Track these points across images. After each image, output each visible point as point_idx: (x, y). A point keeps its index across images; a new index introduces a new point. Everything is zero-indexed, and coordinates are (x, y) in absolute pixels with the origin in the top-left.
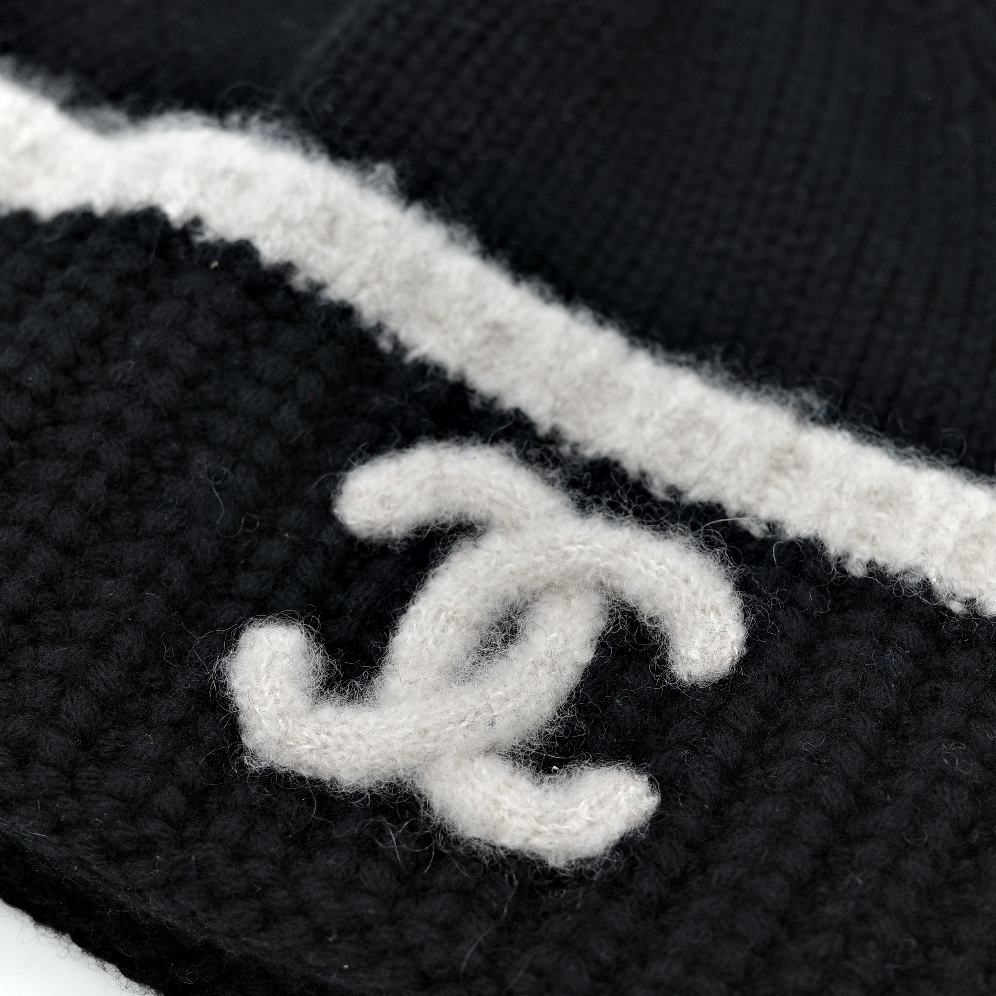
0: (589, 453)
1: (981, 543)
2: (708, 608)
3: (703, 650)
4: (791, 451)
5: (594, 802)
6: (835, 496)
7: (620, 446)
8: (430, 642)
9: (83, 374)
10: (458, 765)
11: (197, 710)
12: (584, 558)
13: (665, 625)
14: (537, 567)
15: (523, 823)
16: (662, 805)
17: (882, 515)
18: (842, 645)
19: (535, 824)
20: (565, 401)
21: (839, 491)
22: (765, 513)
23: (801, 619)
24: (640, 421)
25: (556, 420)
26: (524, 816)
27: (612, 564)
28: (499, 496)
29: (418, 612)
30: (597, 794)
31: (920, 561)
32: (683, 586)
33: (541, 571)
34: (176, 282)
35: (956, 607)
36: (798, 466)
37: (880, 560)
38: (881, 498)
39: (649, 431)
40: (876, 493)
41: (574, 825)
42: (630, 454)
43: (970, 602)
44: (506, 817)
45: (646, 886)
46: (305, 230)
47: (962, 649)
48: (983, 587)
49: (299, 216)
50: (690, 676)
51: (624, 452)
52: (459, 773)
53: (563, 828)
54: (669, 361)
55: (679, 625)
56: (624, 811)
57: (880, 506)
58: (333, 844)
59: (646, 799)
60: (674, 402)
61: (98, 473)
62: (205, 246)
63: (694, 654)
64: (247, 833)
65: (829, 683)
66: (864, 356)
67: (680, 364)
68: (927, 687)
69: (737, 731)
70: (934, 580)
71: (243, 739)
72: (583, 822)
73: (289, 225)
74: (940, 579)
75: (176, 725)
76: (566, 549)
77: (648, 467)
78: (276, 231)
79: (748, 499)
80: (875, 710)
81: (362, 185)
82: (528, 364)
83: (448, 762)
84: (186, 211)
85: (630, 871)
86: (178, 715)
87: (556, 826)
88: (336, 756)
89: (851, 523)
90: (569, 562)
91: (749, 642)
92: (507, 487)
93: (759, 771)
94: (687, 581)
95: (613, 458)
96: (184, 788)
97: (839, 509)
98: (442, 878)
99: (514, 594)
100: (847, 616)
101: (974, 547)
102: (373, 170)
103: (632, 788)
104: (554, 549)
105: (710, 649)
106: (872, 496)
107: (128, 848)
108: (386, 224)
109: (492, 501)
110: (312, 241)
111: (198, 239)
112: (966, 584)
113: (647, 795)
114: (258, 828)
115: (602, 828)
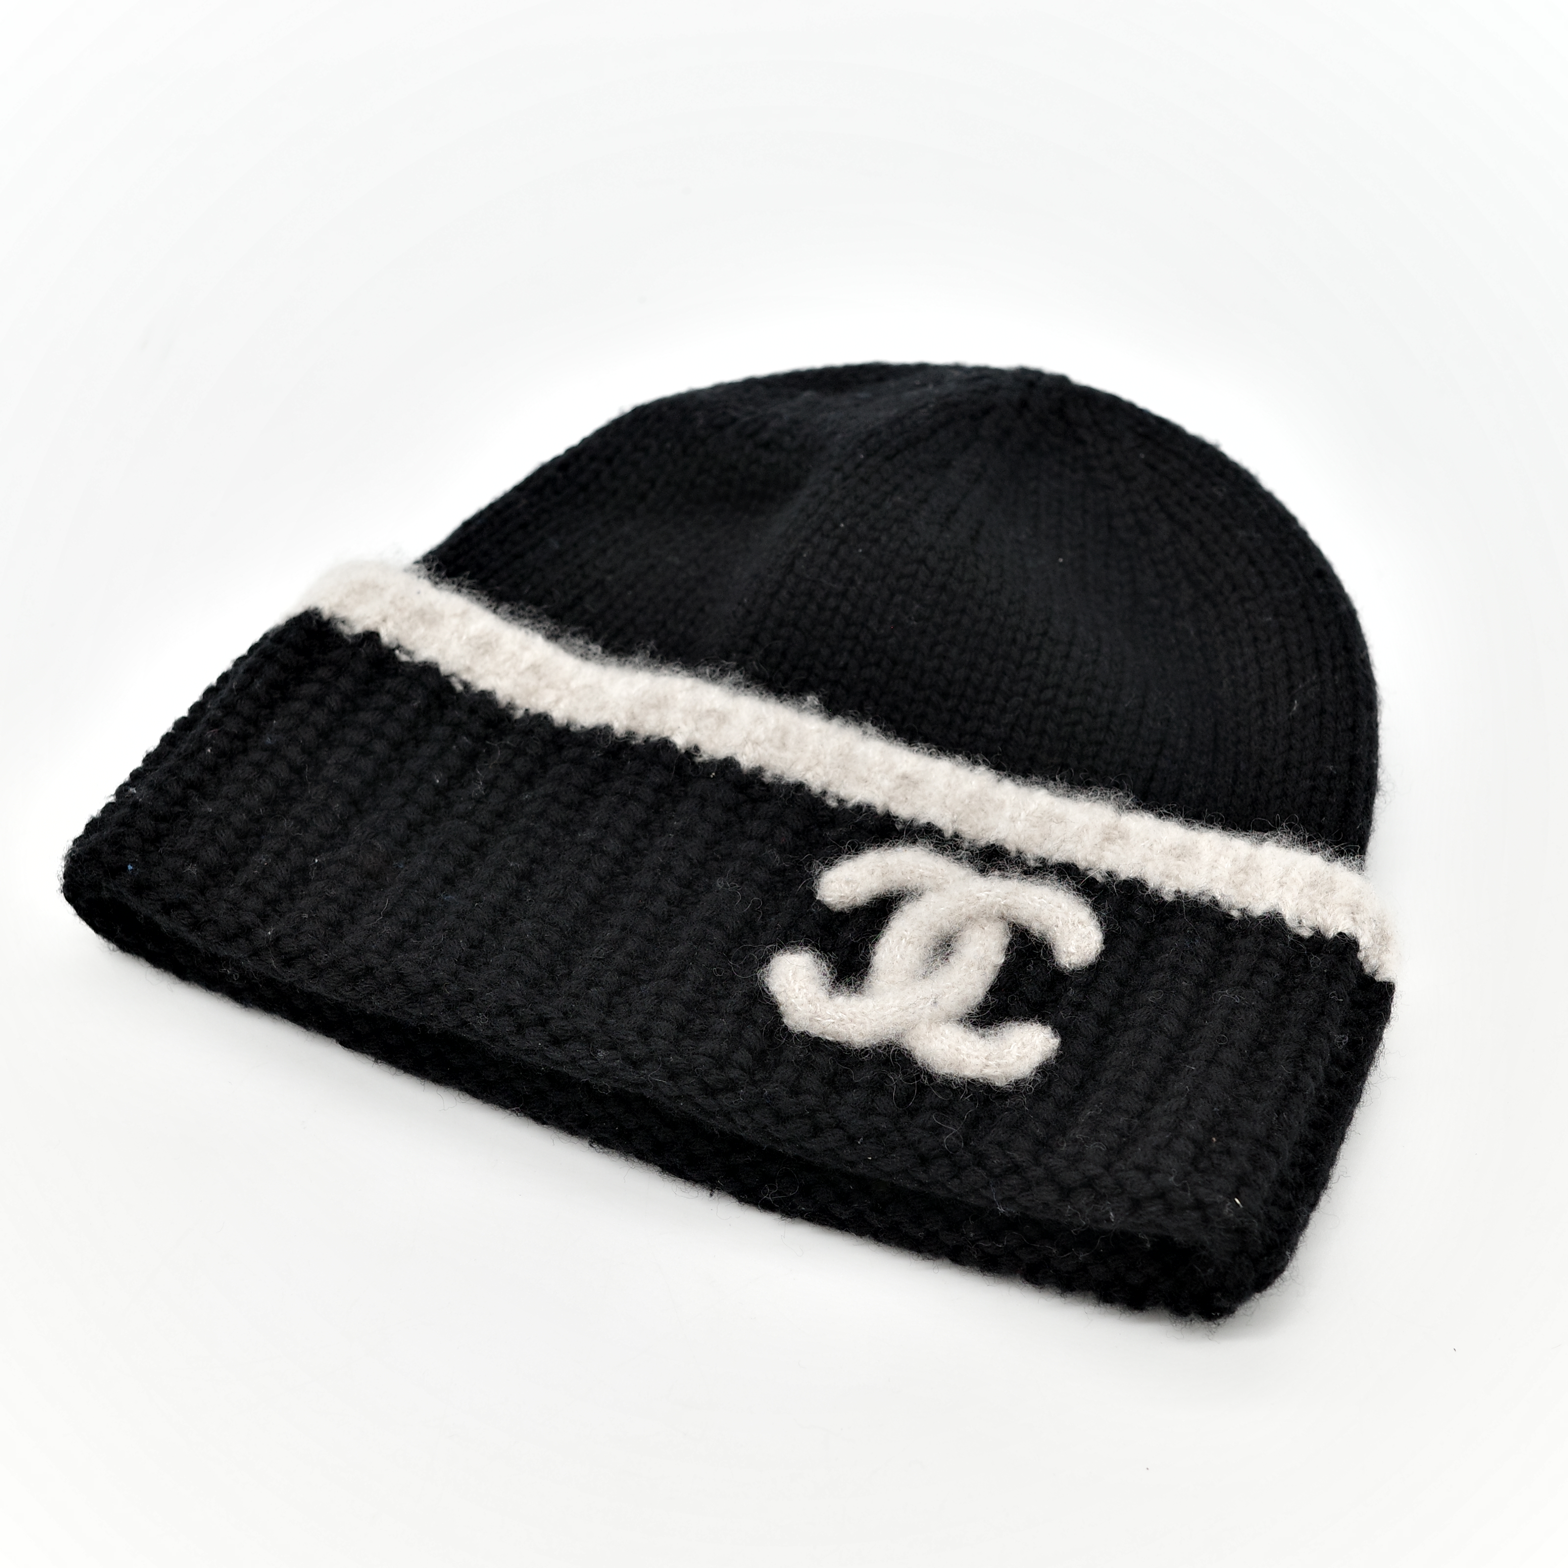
0: (983, 843)
1: (1246, 873)
2: (1076, 922)
3: (1078, 947)
4: (1116, 828)
5: (1020, 1044)
6: (1149, 852)
7: (1002, 836)
8: (898, 957)
9: (639, 845)
10: (930, 1029)
11: (750, 1004)
12: (990, 899)
13: (1050, 935)
14: (960, 908)
15: (977, 1061)
16: (1063, 1043)
17: (1181, 863)
18: (1166, 941)
19: (984, 1061)
20: (959, 814)
21: (1151, 848)
22: (1104, 867)
23: (1137, 926)
24: (1013, 820)
25: (956, 826)
26: (977, 1057)
27: (1008, 901)
28: (926, 873)
29: (887, 940)
30: (1022, 1039)
31: (1208, 887)
32: (1059, 910)
33: (964, 910)
34: (689, 789)
35: (1235, 913)
36: (1121, 838)
37: (1183, 889)
38: (1178, 851)
39: (1020, 826)
40: (1174, 849)
41: (1011, 1059)
42: (1009, 839)
43: (1243, 911)
44: (965, 1058)
45: (1060, 1091)
46: (767, 745)
47: (1242, 937)
48: (1250, 899)
49: (763, 737)
50: (1070, 964)
51: (1004, 839)
52: (931, 1034)
53: (1003, 1062)
54: (1025, 784)
55: (1058, 934)
56: (1040, 1049)
57: (1178, 857)
58: (855, 1086)
59: (1051, 1041)
60: (1033, 807)
61: (660, 897)
62: (703, 764)
63: (1072, 949)
64: (797, 1078)
65: (1160, 962)
66: (1151, 779)
67: (1032, 783)
68: (1223, 961)
69: (1105, 994)
70: (1219, 898)
71: (785, 1021)
72: (1015, 1057)
73: (756, 743)
74: (1222, 895)
75: (738, 1013)
76: (978, 895)
77: (1023, 847)
78: (748, 749)
79: (1092, 858)
80: (1191, 976)
81: (800, 711)
82: (930, 794)
83: (923, 1028)
84: (688, 743)
85: (1050, 1082)
86: (738, 1007)
87: (998, 1061)
88: (850, 1026)
89: (1161, 868)
90: (982, 902)
91: (1105, 941)
92: (932, 867)
93: (1121, 1017)
94: (1060, 907)
95: (998, 844)
96: (750, 1050)
97: (1152, 860)
98: (927, 1101)
99: (946, 925)
100: (1166, 923)
101: (1242, 876)
102: (805, 700)
103: (1042, 1035)
104: (970, 896)
105: (1083, 945)
106: (1173, 851)
107: (720, 1086)
108: (819, 731)
109: (922, 876)
110: (772, 750)
111: (698, 760)
112: (1239, 899)
113: (1052, 1038)
114: (804, 1075)
115: (1027, 1060)
